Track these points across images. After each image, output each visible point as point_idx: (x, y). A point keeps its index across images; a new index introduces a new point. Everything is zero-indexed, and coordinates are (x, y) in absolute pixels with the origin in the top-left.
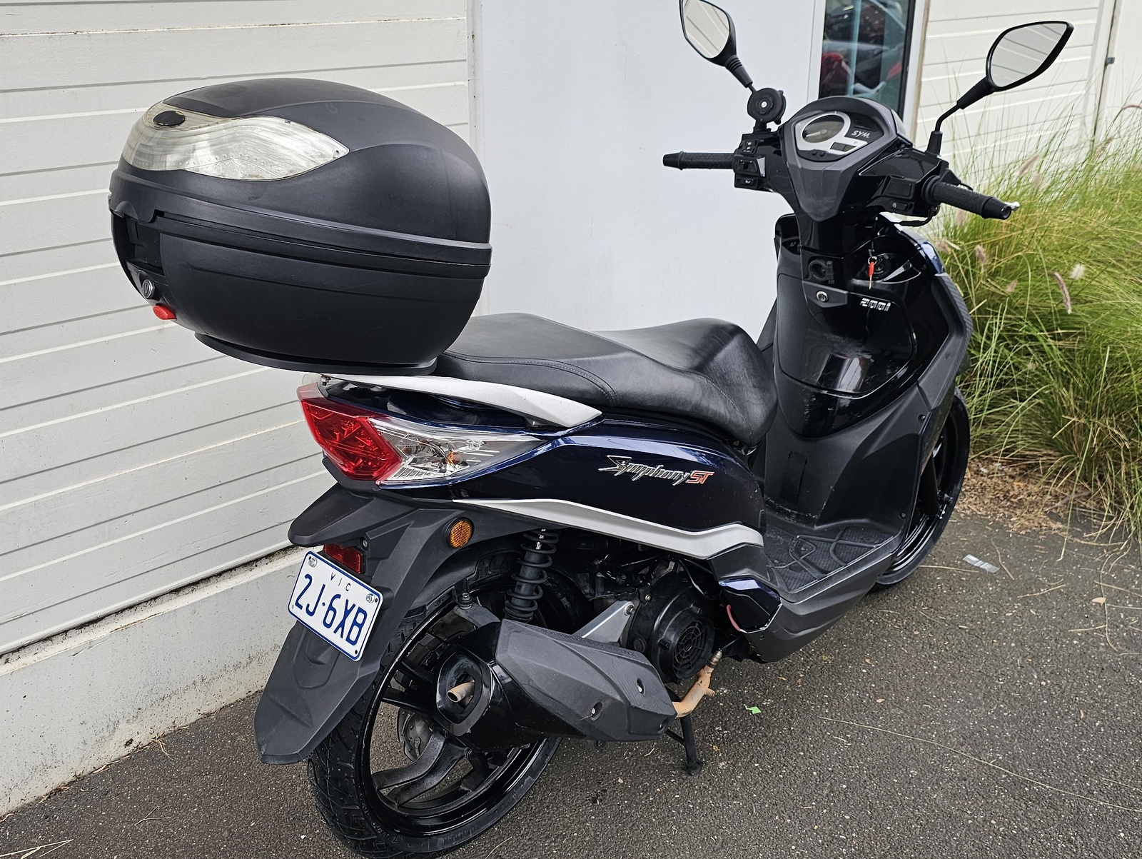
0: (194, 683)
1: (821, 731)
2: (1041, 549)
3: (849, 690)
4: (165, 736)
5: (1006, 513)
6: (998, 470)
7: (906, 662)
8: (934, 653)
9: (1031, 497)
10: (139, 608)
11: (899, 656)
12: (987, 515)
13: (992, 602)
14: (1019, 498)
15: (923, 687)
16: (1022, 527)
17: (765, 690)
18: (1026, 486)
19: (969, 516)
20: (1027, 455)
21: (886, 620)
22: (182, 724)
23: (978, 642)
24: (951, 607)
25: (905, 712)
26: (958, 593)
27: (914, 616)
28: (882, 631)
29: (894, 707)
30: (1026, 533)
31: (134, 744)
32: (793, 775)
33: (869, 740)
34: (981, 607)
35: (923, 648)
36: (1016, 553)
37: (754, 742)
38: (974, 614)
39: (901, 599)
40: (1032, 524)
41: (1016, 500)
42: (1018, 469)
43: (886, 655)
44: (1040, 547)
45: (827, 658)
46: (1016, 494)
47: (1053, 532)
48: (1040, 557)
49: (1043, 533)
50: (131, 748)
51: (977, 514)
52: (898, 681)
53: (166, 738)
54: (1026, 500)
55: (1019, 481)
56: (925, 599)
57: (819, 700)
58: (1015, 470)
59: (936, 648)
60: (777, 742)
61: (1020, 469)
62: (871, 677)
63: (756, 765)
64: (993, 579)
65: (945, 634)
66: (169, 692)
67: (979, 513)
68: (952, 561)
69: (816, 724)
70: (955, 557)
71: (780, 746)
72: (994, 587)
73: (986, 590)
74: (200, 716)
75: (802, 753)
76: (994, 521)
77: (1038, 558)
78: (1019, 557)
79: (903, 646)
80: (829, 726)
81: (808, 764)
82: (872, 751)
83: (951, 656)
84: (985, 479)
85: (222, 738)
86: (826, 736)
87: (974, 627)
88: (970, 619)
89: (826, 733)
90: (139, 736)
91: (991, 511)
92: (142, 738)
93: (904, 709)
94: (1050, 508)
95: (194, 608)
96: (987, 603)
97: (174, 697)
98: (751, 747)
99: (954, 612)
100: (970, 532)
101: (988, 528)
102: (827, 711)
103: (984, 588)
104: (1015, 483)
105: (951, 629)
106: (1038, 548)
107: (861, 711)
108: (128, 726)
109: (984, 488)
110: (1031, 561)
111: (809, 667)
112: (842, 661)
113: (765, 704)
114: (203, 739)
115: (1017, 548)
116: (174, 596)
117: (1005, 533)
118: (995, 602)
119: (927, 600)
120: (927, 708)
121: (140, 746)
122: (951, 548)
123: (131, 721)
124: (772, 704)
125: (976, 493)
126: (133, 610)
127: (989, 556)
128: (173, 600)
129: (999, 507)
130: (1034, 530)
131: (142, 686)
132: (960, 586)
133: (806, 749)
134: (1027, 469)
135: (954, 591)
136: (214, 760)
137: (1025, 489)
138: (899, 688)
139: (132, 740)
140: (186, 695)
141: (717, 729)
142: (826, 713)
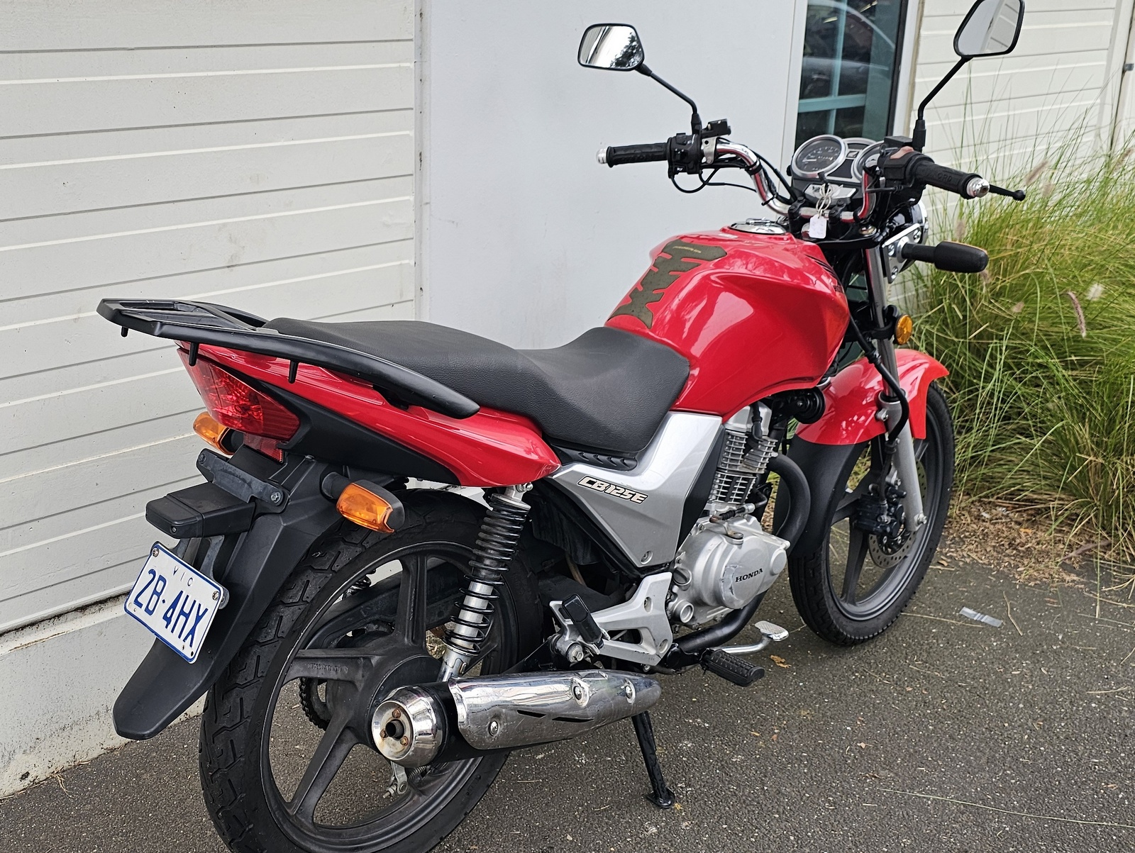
0: (98, 713)
1: (799, 792)
2: (1053, 603)
3: (831, 748)
4: (64, 771)
5: (1012, 562)
6: (1003, 515)
7: (896, 720)
8: (929, 711)
9: (1040, 546)
10: (41, 626)
11: (889, 713)
12: (990, 564)
13: (996, 658)
14: (1027, 546)
15: (917, 748)
16: (1030, 578)
17: (735, 745)
18: (1035, 533)
19: (969, 564)
20: (1036, 499)
21: (874, 674)
22: (84, 758)
23: (980, 702)
24: (949, 663)
25: (896, 774)
26: (957, 647)
27: (905, 670)
28: (870, 686)
29: (884, 769)
30: (1035, 584)
31: (30, 778)
32: (767, 839)
33: (855, 804)
34: (984, 664)
35: (916, 706)
36: (1024, 606)
37: (722, 801)
38: (976, 671)
39: (891, 652)
40: (1043, 575)
41: (1023, 549)
42: (1025, 515)
43: (874, 712)
44: (1052, 600)
45: (806, 713)
46: (1024, 542)
47: (1067, 585)
48: (1052, 611)
49: (1055, 585)
50: (27, 782)
51: (978, 562)
52: (887, 740)
53: (65, 773)
54: (1035, 549)
55: (1027, 528)
56: (919, 652)
57: (797, 759)
58: (1022, 516)
59: (931, 707)
60: (747, 802)
61: (1028, 515)
62: (857, 736)
63: (725, 826)
64: (998, 634)
65: (942, 692)
66: (70, 722)
67: (981, 562)
68: (949, 612)
69: (794, 784)
70: (953, 608)
71: (752, 807)
72: (999, 643)
73: (989, 646)
74: (103, 751)
75: (777, 816)
76: (998, 571)
77: (1050, 612)
78: (1027, 610)
79: (893, 703)
80: (808, 787)
81: (784, 828)
82: (858, 816)
83: (948, 716)
84: (987, 524)
85: (126, 776)
86: (804, 798)
87: (976, 685)
88: (971, 676)
89: (804, 794)
90: (36, 769)
91: (994, 560)
92: (40, 772)
93: (895, 771)
94: (1062, 558)
95: (100, 629)
96: (991, 659)
97: (76, 728)
98: (718, 807)
99: (952, 668)
100: (971, 582)
101: (992, 578)
102: (806, 771)
103: (988, 642)
104: (1021, 530)
105: (948, 686)
106: (1049, 602)
107: (844, 771)
108: (25, 757)
109: (986, 535)
110: (1041, 616)
111: (785, 722)
112: (823, 717)
113: (734, 760)
114: (106, 776)
115: (1024, 601)
116: (79, 614)
117: (1011, 583)
118: (999, 659)
119: (921, 654)
120: (922, 771)
121: (37, 781)
122: (948, 599)
123: (28, 752)
124: (743, 761)
125: (978, 540)
126: (34, 627)
127: (993, 609)
128: (78, 619)
129: (1005, 556)
130: (1045, 582)
131: (41, 713)
132: (959, 640)
133: (781, 811)
134: (1036, 515)
135: (952, 645)
136: (117, 799)
137: (1034, 536)
138: (889, 749)
139: (28, 773)
140: (89, 726)
141: (679, 785)
142: (805, 773)
